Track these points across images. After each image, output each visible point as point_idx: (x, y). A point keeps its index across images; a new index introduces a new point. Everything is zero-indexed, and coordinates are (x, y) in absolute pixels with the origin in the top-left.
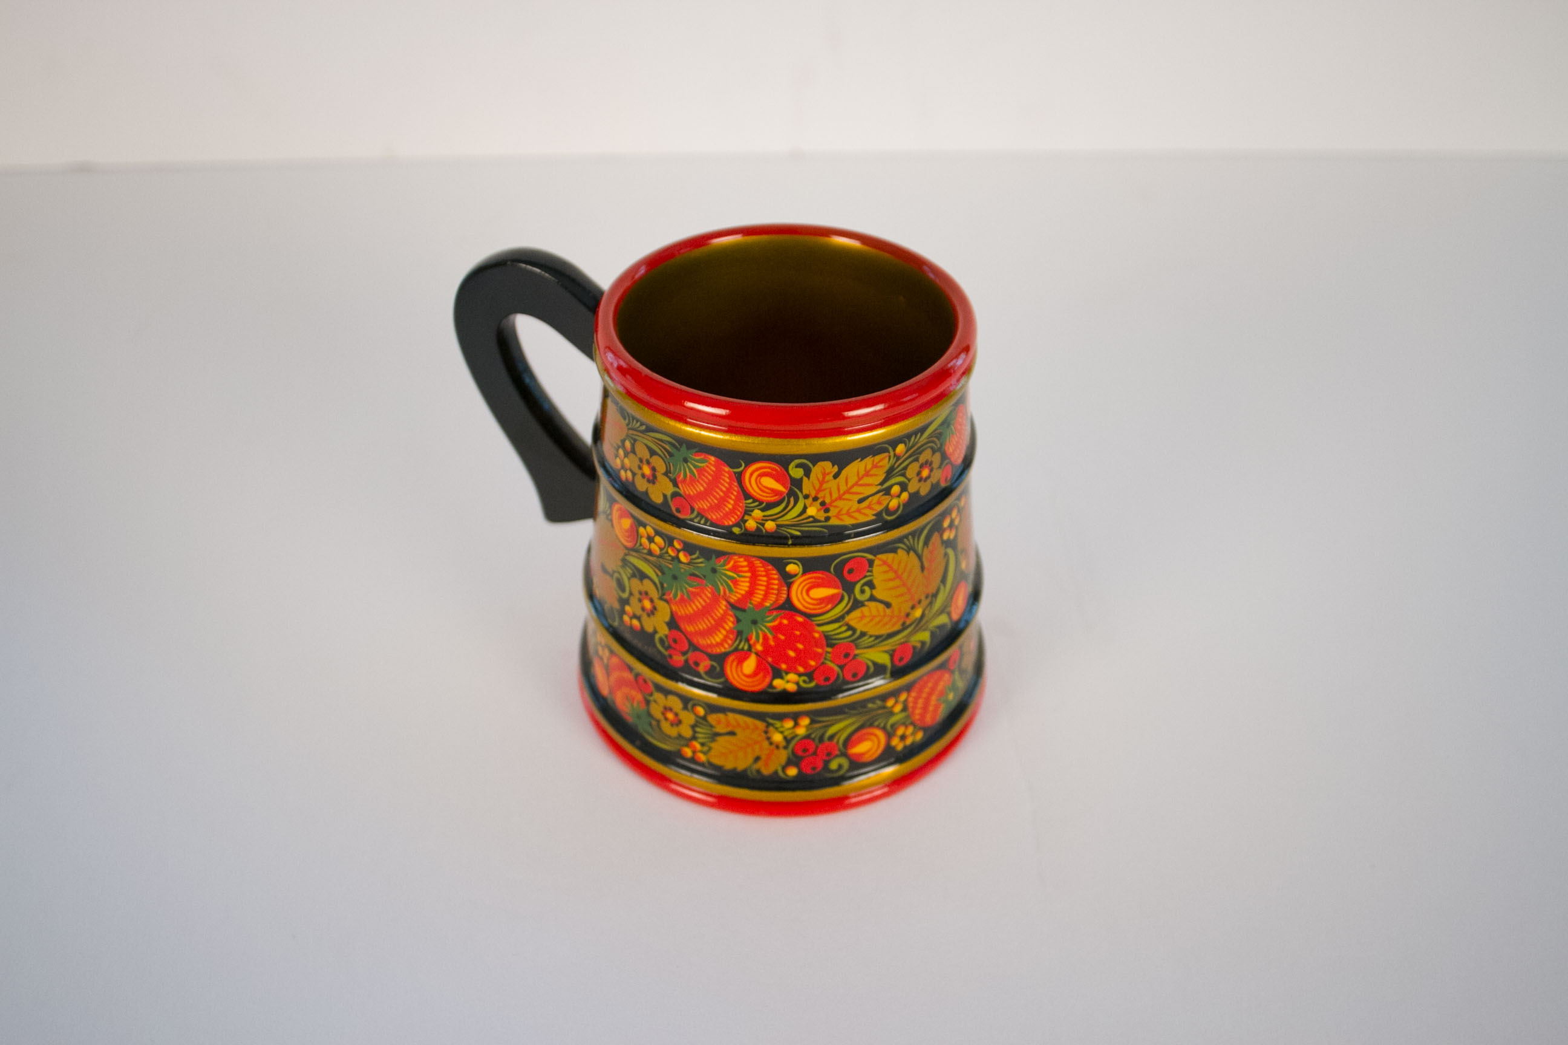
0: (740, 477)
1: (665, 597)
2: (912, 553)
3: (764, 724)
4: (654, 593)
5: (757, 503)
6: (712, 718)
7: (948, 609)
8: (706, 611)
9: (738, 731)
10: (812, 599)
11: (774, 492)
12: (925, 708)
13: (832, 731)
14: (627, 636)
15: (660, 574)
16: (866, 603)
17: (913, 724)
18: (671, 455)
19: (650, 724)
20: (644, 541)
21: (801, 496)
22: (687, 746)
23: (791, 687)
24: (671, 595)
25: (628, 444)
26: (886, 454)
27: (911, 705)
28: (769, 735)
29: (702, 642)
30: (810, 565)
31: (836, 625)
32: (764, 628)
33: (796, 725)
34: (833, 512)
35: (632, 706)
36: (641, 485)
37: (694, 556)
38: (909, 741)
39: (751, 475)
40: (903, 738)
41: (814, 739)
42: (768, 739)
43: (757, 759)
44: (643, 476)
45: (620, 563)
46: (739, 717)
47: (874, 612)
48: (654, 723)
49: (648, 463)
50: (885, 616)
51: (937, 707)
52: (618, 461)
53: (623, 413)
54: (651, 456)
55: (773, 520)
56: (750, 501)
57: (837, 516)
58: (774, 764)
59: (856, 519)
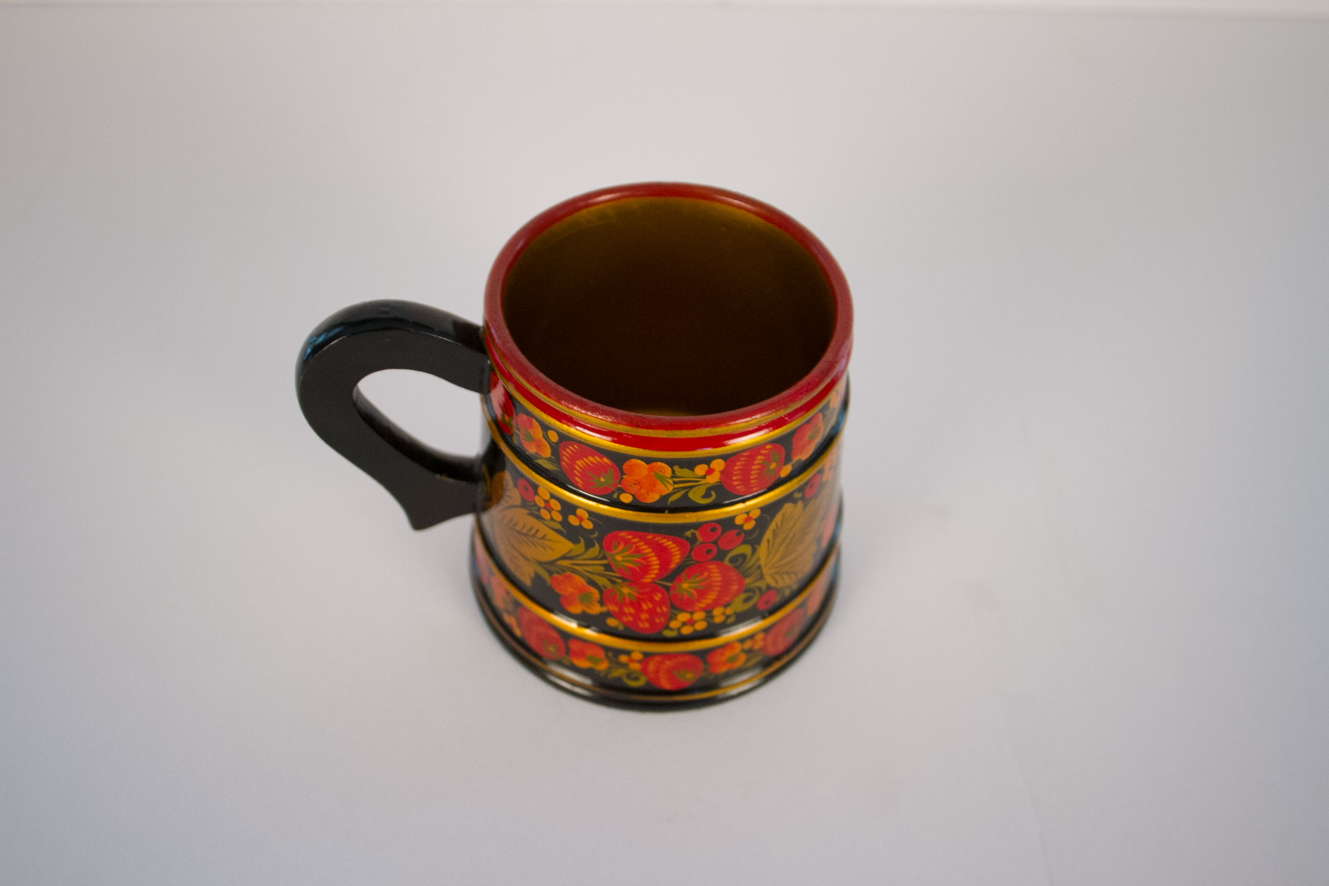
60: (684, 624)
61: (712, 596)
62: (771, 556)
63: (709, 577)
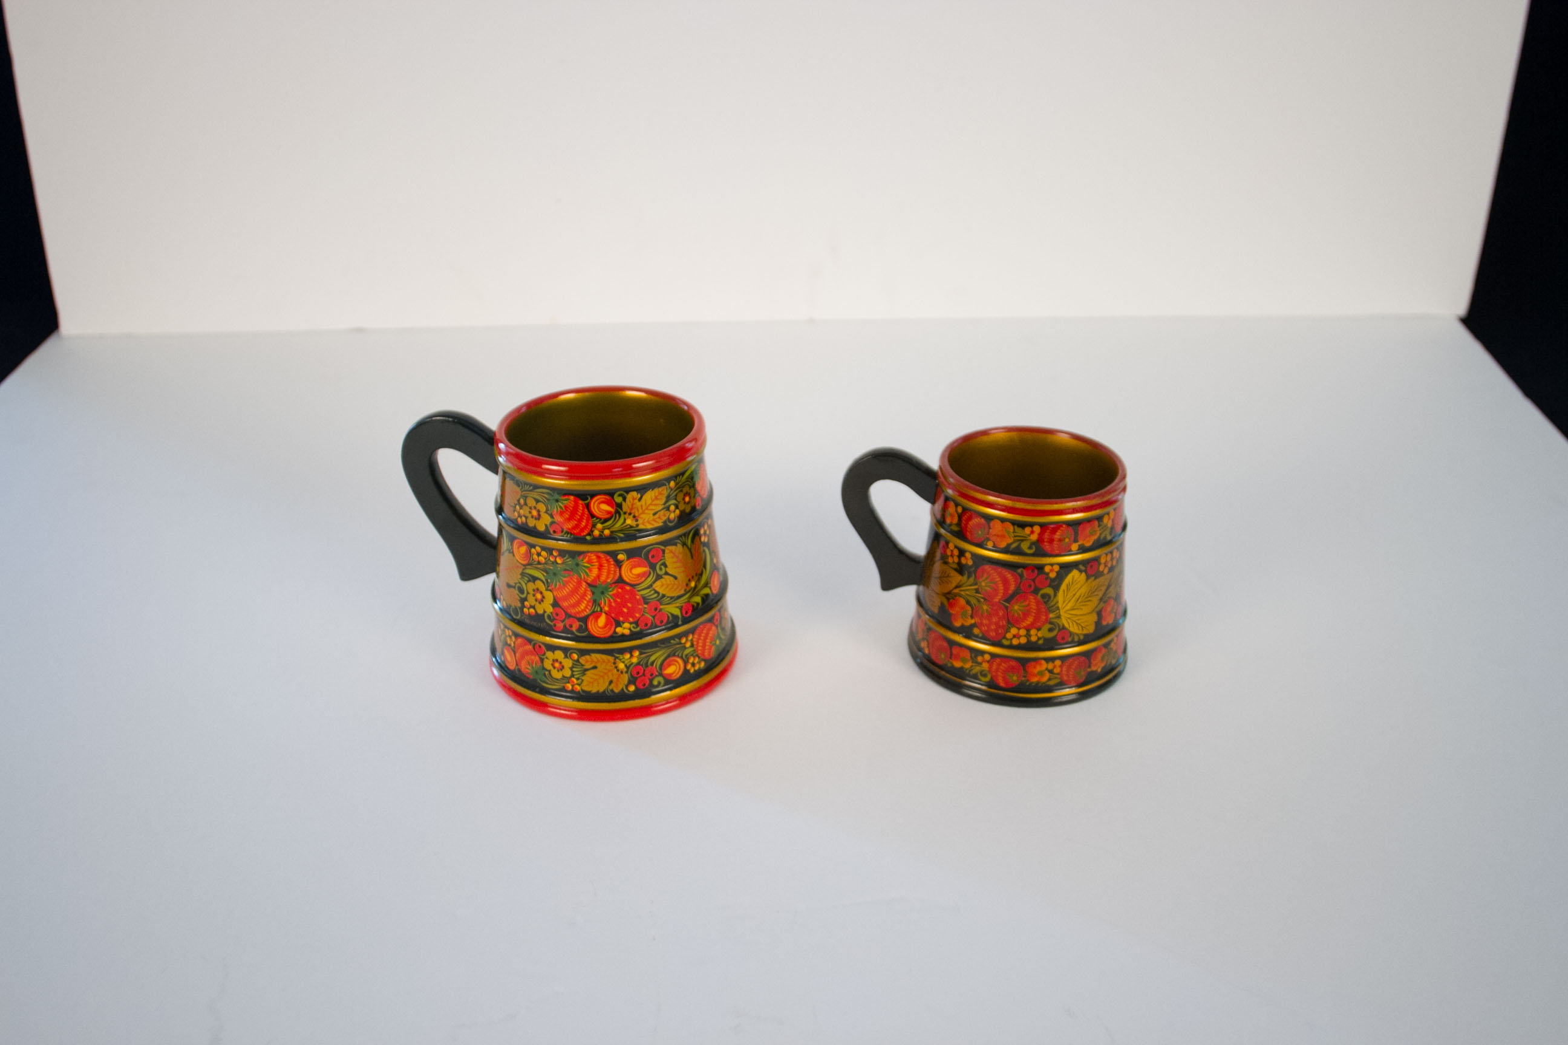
0: (588, 506)
1: (550, 588)
2: (685, 546)
3: (613, 658)
4: (542, 588)
5: (598, 520)
6: (582, 660)
7: (709, 585)
8: (575, 591)
9: (598, 665)
10: (633, 574)
11: (609, 512)
12: (704, 646)
13: (652, 658)
14: (527, 621)
15: (545, 574)
16: (663, 576)
17: (697, 656)
18: (548, 500)
19: (545, 675)
20: (535, 557)
21: (622, 513)
22: (569, 682)
23: (627, 632)
24: (553, 586)
25: (522, 501)
26: (665, 487)
27: (695, 643)
28: (617, 665)
29: (573, 611)
30: (631, 554)
31: (648, 590)
32: (608, 596)
33: (632, 656)
34: (640, 521)
35: (533, 667)
36: (531, 523)
37: (565, 558)
38: (697, 668)
39: (594, 504)
40: (693, 665)
41: (642, 665)
42: (616, 667)
43: (611, 682)
44: (532, 517)
45: (520, 577)
46: (598, 656)
47: (668, 582)
48: (547, 673)
49: (535, 508)
50: (674, 584)
51: (710, 649)
52: (516, 514)
53: (518, 483)
54: (536, 504)
55: (608, 529)
56: (595, 519)
57: (643, 524)
58: (622, 684)
59: (653, 525)
60: (1014, 636)
61: (1030, 620)
62: (1065, 603)
63: (1029, 605)
